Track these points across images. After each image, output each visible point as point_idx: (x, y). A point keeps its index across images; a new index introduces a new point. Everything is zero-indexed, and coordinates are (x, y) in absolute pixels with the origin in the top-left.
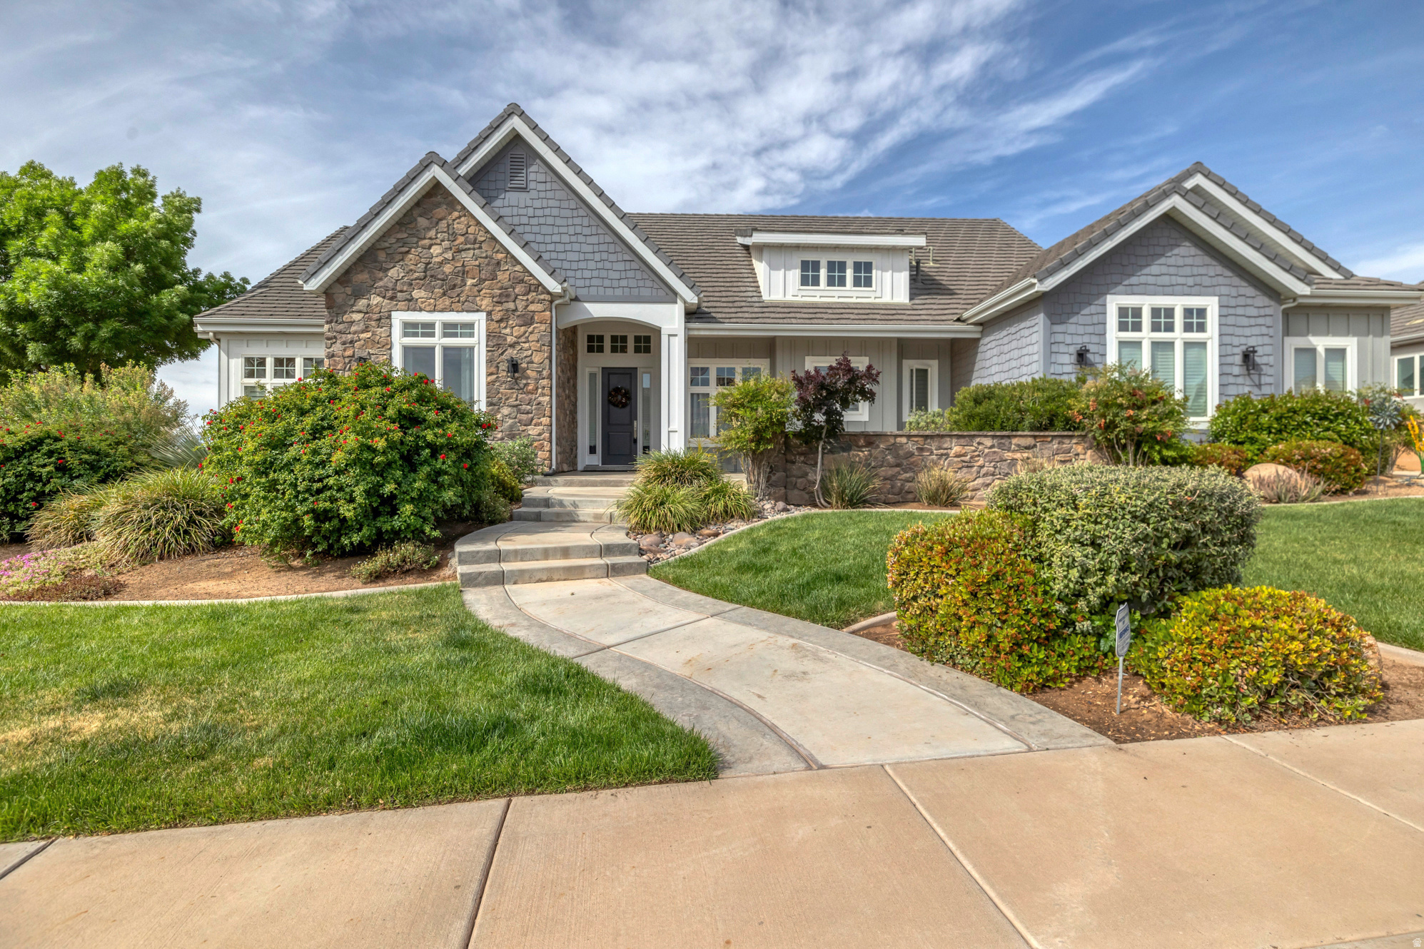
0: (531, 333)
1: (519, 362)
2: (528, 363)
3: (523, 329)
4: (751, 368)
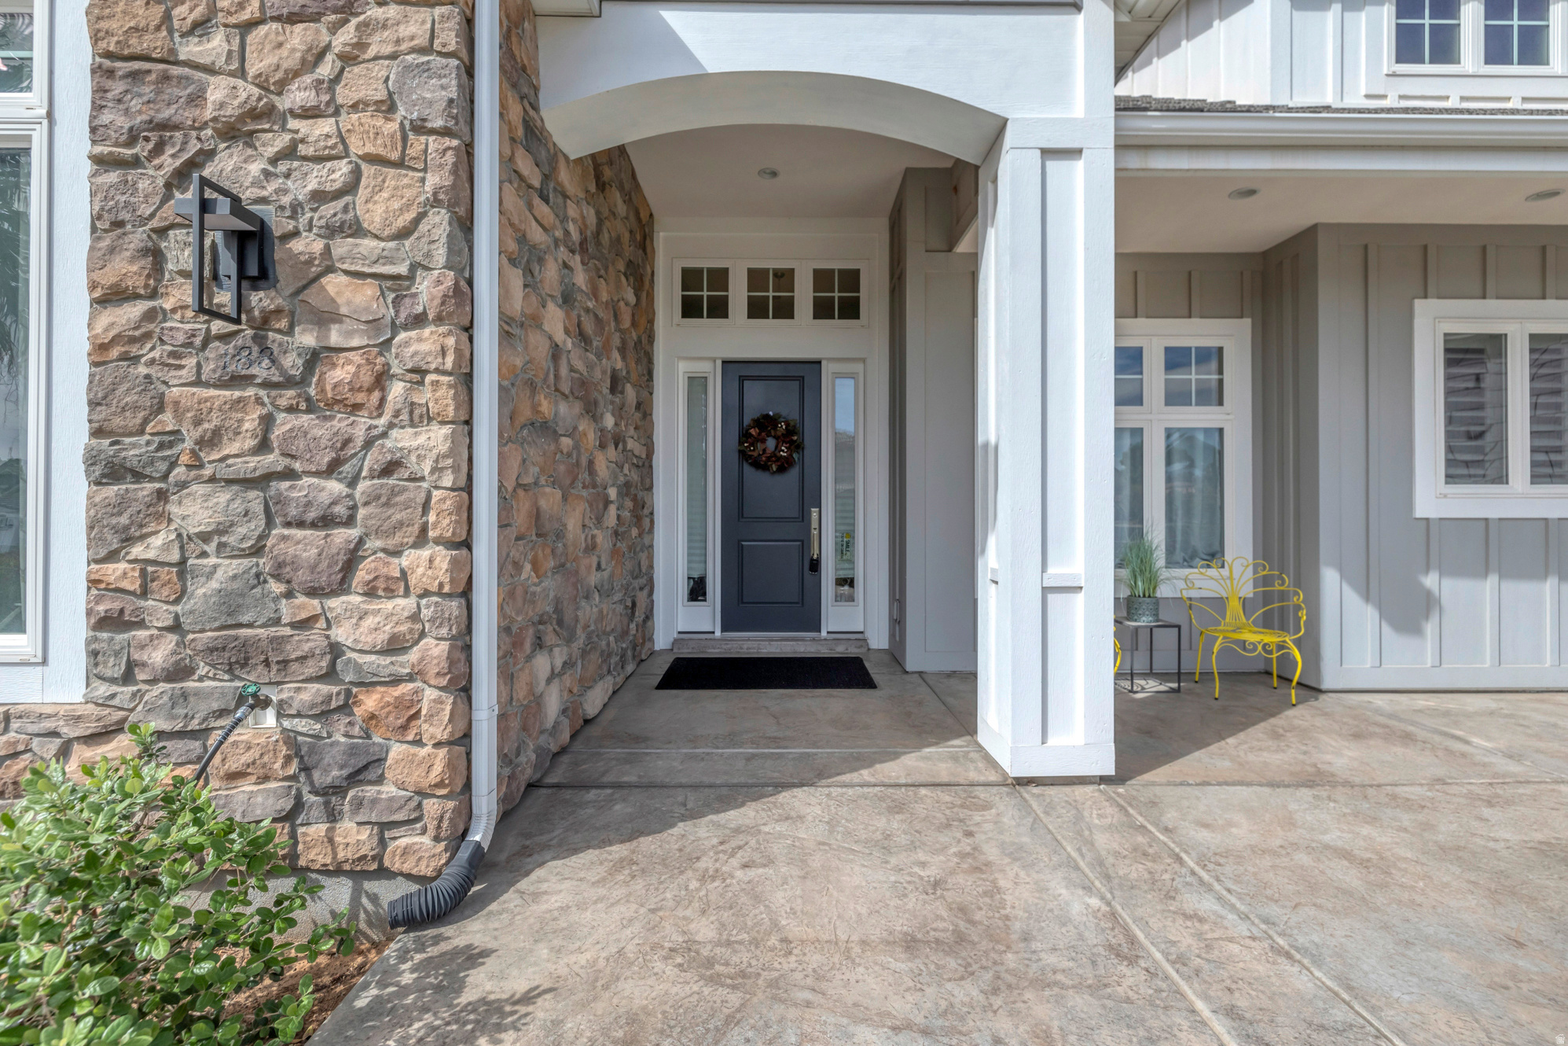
0: (348, 59)
1: (279, 225)
2: (332, 231)
3: (299, 37)
4: (1193, 351)
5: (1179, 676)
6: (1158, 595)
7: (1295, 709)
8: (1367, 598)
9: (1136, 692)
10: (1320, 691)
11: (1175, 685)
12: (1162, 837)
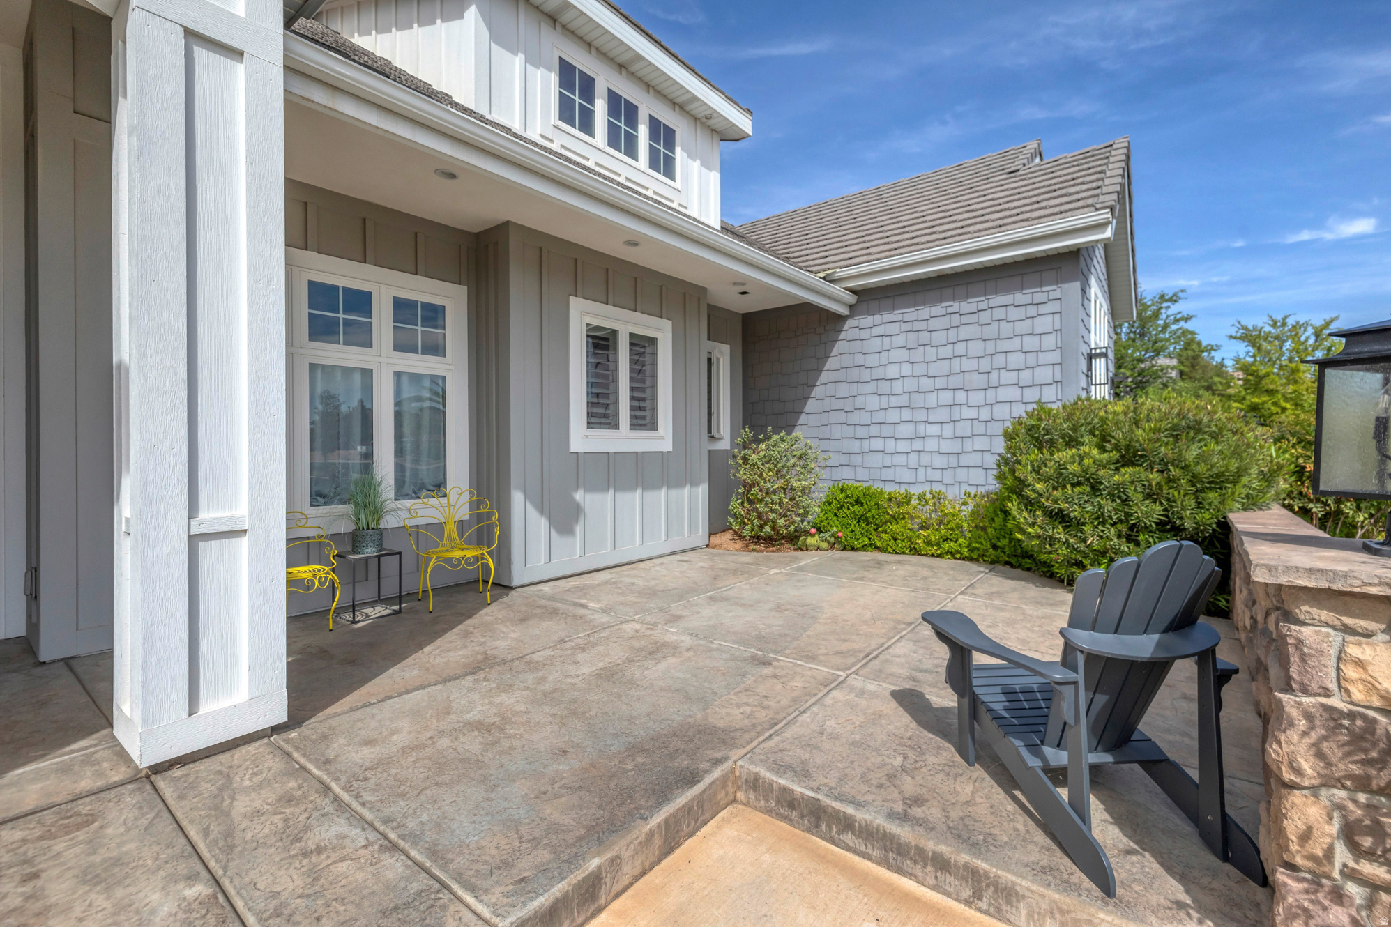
4: (419, 304)
5: (400, 599)
6: (383, 525)
7: (490, 607)
8: (542, 512)
9: (359, 622)
10: (512, 588)
11: (397, 608)
12: (317, 772)
